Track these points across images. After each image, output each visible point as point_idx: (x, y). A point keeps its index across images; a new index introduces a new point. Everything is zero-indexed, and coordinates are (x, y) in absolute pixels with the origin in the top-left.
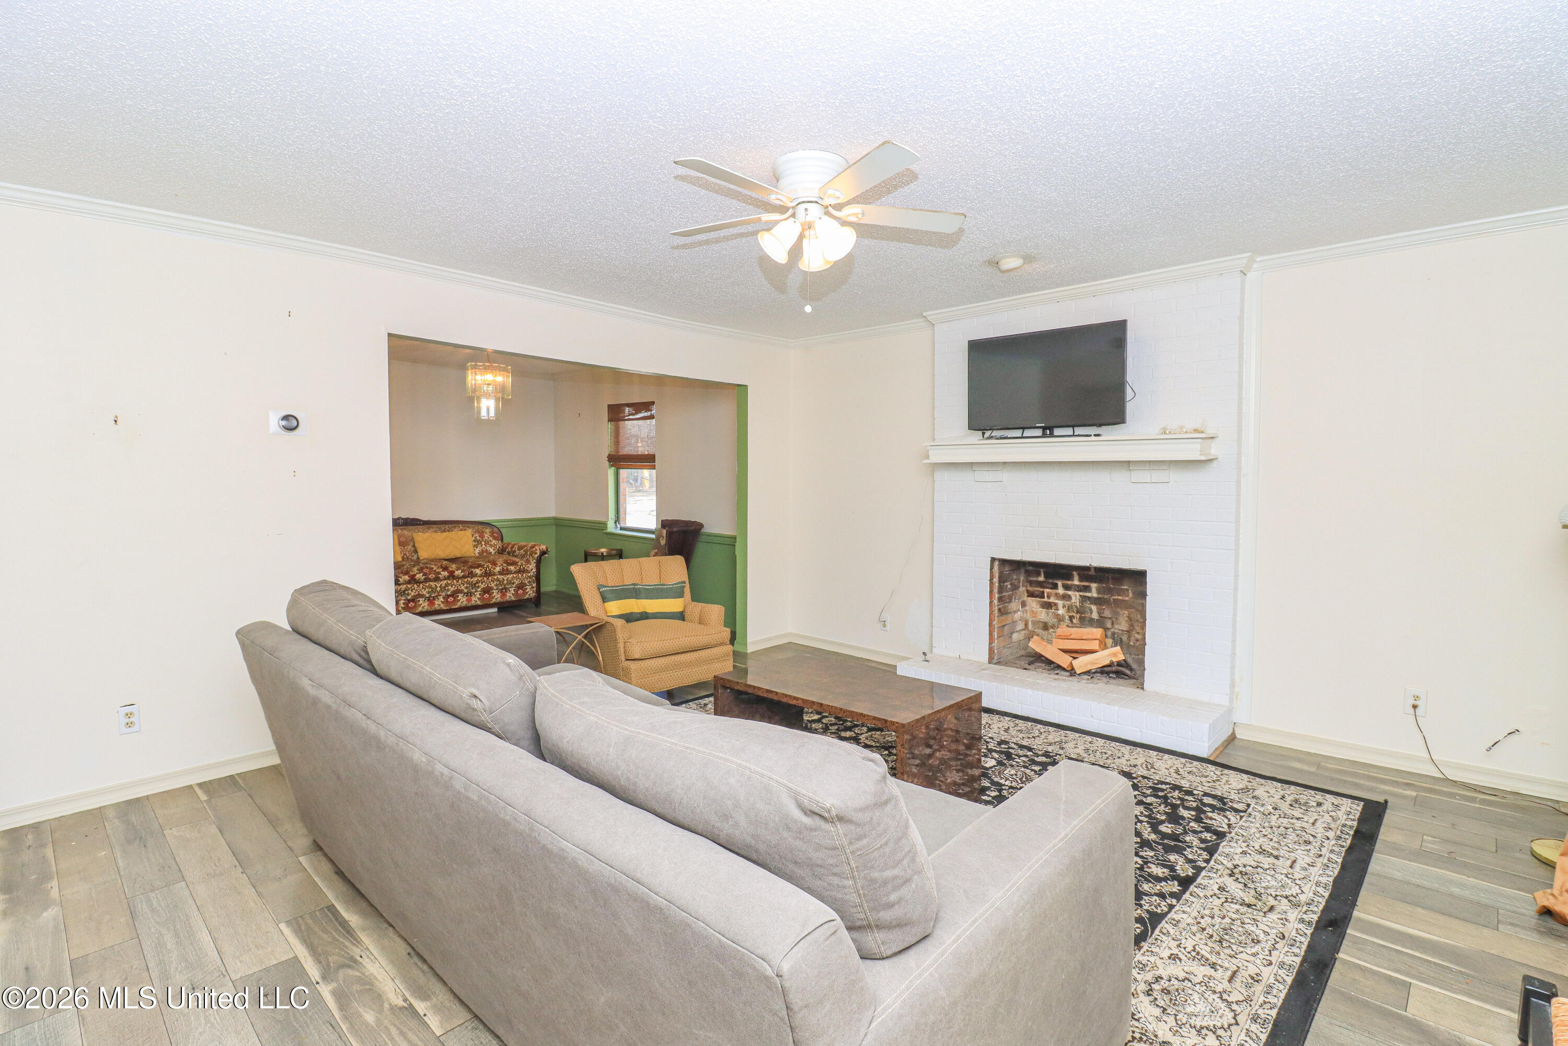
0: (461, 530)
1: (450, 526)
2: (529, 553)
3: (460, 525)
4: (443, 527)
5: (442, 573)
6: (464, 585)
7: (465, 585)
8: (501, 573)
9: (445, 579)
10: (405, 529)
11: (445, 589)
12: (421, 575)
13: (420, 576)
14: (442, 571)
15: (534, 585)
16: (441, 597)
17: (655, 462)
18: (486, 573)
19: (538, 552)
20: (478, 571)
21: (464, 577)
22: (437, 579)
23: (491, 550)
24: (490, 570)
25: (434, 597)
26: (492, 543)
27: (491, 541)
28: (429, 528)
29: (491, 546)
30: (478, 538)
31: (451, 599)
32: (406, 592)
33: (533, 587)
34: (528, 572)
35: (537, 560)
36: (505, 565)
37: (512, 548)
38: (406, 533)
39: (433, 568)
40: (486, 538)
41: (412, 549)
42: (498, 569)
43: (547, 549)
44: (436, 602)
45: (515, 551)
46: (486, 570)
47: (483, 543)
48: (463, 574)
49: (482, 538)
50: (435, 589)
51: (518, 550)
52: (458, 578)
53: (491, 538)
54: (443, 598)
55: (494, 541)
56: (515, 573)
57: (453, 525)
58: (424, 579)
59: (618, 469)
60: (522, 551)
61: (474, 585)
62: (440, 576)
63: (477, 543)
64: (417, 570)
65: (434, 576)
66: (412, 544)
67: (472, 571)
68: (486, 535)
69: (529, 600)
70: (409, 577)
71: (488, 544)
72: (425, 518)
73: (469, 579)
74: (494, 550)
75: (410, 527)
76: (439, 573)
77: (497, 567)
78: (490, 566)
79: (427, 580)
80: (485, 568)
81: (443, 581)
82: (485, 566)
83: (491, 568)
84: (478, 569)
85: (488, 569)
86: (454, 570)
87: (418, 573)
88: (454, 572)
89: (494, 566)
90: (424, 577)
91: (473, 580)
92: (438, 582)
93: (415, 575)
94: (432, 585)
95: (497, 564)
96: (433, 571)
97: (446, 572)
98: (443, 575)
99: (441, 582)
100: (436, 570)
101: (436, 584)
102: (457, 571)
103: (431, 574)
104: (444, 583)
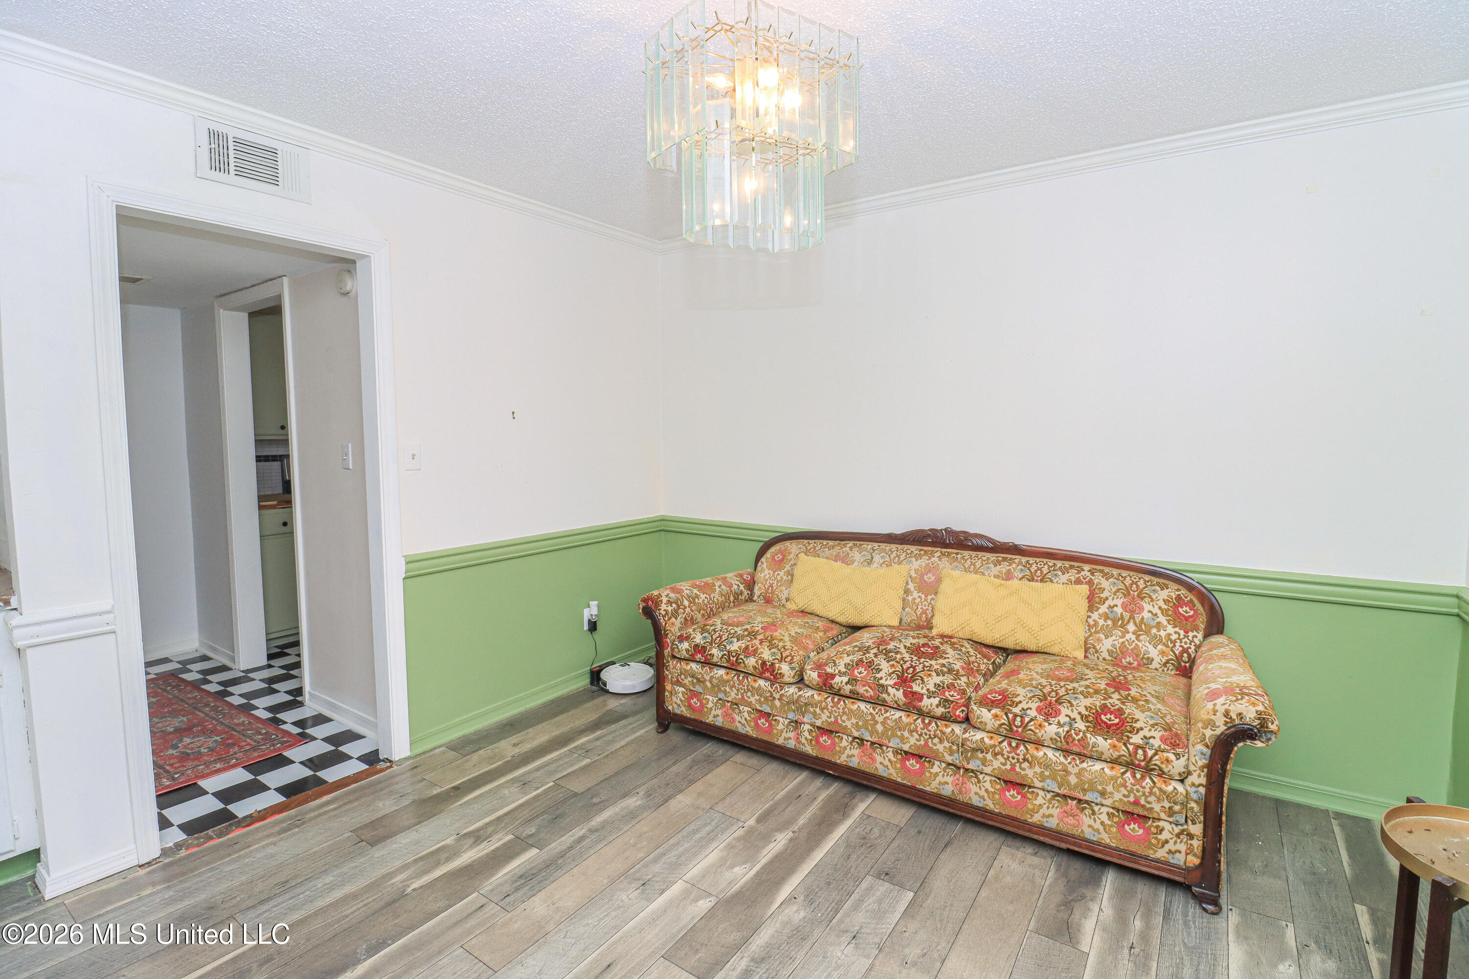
6: (943, 741)
7: (946, 744)
9: (897, 707)
11: (896, 736)
12: (847, 679)
15: (1196, 828)
16: (889, 749)
18: (1011, 731)
21: (944, 719)
22: (878, 702)
24: (1024, 726)
26: (1163, 633)
29: (1156, 641)
30: (1119, 610)
31: (914, 763)
33: (1191, 836)
34: (1169, 776)
40: (1146, 615)
46: (1011, 724)
47: (1131, 627)
48: (941, 709)
49: (1132, 612)
50: (874, 727)
53: (1162, 619)
54: (894, 753)
55: (1170, 629)
56: (1114, 761)
58: (852, 691)
61: (967, 750)
62: (887, 696)
65: (873, 693)
67: (972, 711)
68: (1147, 607)
71: (1147, 633)
73: (957, 729)
74: (1162, 653)
77: (1050, 724)
78: (1033, 713)
79: (854, 696)
80: (1011, 716)
81: (893, 713)
82: (1016, 710)
83: (1032, 720)
84: (989, 711)
85: (1018, 719)
86: (924, 691)
87: (841, 674)
88: (920, 697)
89: (1040, 718)
90: (849, 687)
91: (967, 735)
92: (881, 710)
93: (833, 676)
94: (863, 711)
95: (1058, 713)
96: (875, 678)
97: (902, 691)
98: (892, 696)
99: (886, 711)
100: (881, 678)
101: (874, 713)
102: (929, 697)
103: (864, 686)
104: (894, 717)
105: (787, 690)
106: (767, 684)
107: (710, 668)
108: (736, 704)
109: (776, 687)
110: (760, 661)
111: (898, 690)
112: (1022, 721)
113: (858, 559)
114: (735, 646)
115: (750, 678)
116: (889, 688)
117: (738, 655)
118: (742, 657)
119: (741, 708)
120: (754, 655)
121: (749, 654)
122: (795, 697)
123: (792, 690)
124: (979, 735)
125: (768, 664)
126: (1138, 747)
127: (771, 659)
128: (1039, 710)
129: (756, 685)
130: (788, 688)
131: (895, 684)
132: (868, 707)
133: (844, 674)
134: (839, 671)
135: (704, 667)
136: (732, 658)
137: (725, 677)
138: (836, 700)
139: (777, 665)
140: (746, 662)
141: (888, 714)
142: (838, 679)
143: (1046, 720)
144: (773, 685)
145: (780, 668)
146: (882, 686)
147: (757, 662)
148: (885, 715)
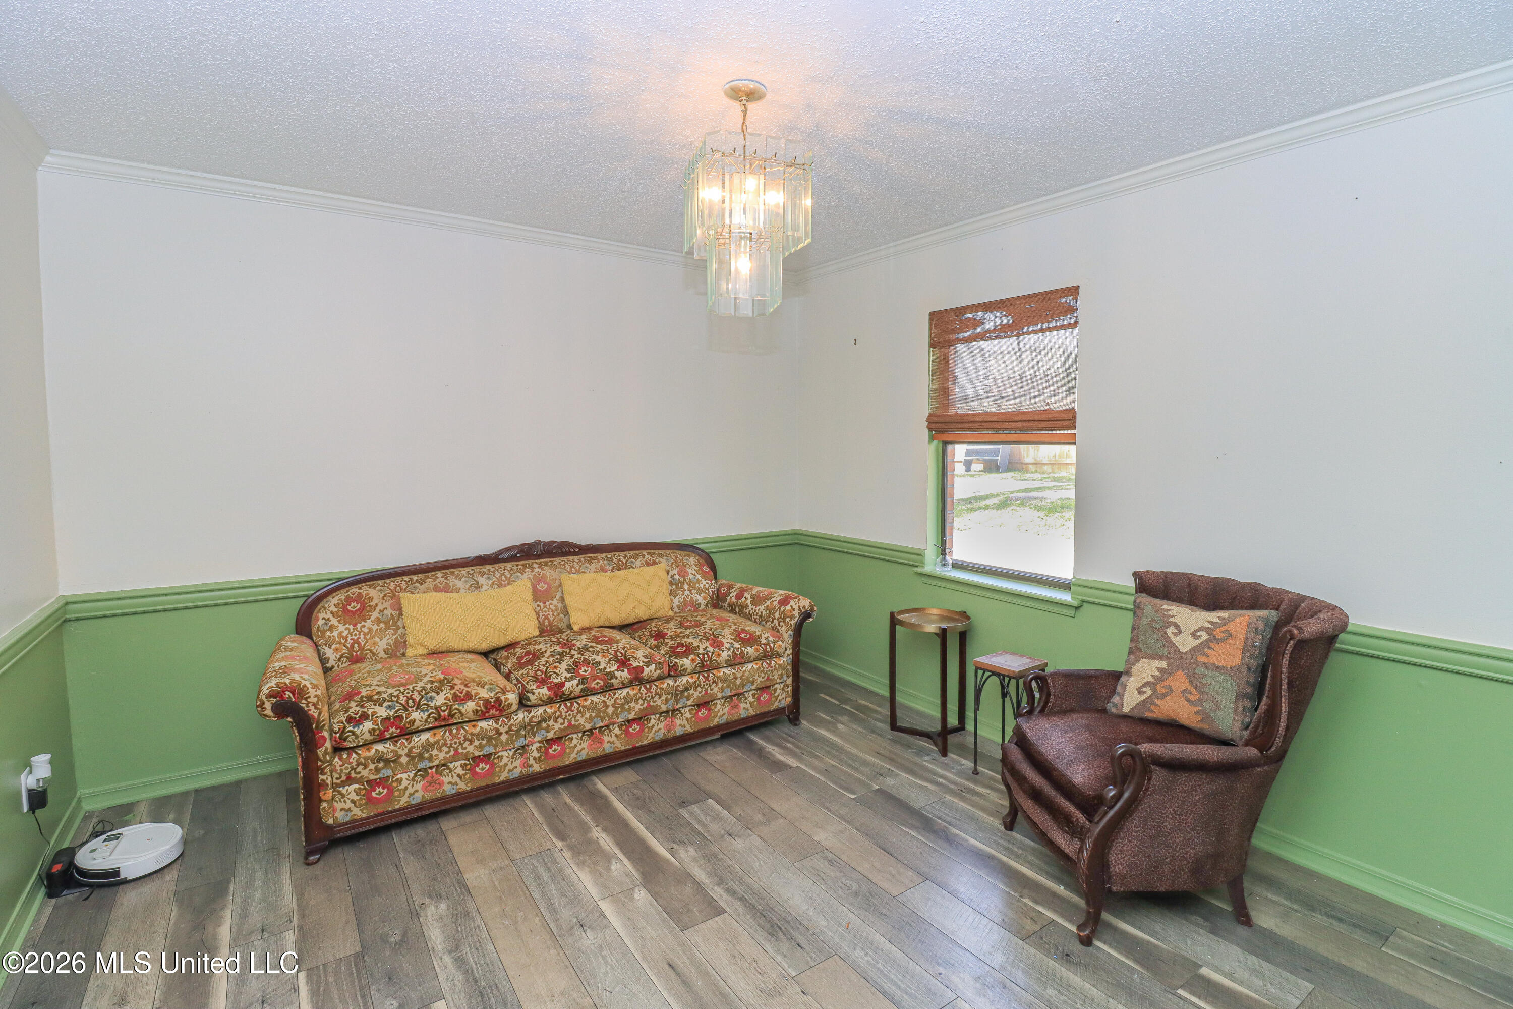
0: (648, 564)
1: (628, 554)
2: (777, 615)
3: (645, 553)
4: (616, 557)
5: (618, 674)
6: (660, 696)
7: (664, 697)
8: (730, 664)
9: (624, 686)
10: (546, 564)
11: (623, 710)
12: (575, 682)
13: (572, 686)
14: (618, 669)
15: (789, 681)
16: (616, 726)
17: (1075, 429)
18: (703, 666)
19: (796, 613)
20: (686, 663)
21: (660, 678)
22: (608, 688)
23: (700, 599)
24: (710, 659)
25: (601, 728)
26: (701, 585)
27: (698, 582)
28: (590, 561)
29: (700, 591)
30: (677, 577)
31: (635, 727)
32: (544, 725)
33: (787, 686)
34: (779, 655)
35: (795, 631)
36: (737, 645)
37: (739, 597)
38: (548, 572)
39: (599, 663)
40: (690, 575)
41: (560, 605)
42: (725, 655)
43: (812, 606)
44: (606, 739)
45: (747, 606)
46: (702, 660)
47: (686, 586)
48: (658, 672)
49: (684, 576)
50: (605, 712)
51: (753, 603)
52: (650, 681)
53: (698, 577)
54: (620, 727)
55: (704, 582)
56: (756, 659)
57: (632, 553)
58: (582, 690)
59: (945, 443)
60: (762, 608)
61: (678, 694)
62: (613, 681)
63: (675, 586)
64: (568, 671)
65: (602, 683)
66: (559, 595)
67: (676, 664)
68: (690, 571)
69: (780, 711)
70: (549, 689)
71: (694, 588)
72: (583, 542)
73: (670, 681)
74: (703, 598)
75: (557, 560)
76: (611, 675)
77: (723, 651)
78: (710, 649)
79: (587, 692)
80: (701, 656)
81: (620, 692)
82: (701, 651)
83: (713, 653)
84: (688, 659)
85: (706, 656)
86: (642, 664)
87: (568, 679)
88: (641, 669)
89: (717, 650)
90: (581, 687)
91: (678, 683)
92: (610, 694)
93: (562, 685)
94: (596, 703)
95: (722, 644)
96: (600, 670)
97: (626, 670)
98: (619, 678)
99: (615, 694)
100: (605, 668)
101: (605, 699)
102: (648, 666)
103: (595, 680)
104: (622, 696)
105: (515, 718)
106: (490, 723)
107: (407, 739)
108: (444, 765)
109: (503, 720)
110: (481, 702)
111: (623, 671)
112: (708, 656)
113: (462, 587)
114: (440, 700)
115: (467, 727)
116: (616, 673)
117: (450, 708)
118: (456, 706)
119: (451, 766)
120: (471, 699)
121: (463, 700)
122: (527, 720)
123: (521, 716)
124: (684, 679)
125: (492, 700)
126: (766, 645)
127: (492, 695)
128: (712, 646)
129: (478, 729)
130: (516, 715)
131: (618, 667)
132: (599, 697)
133: (572, 678)
134: (566, 678)
135: (397, 741)
136: (442, 714)
137: (432, 740)
138: (569, 704)
139: (503, 698)
140: (463, 711)
141: (617, 695)
142: (568, 685)
143: (720, 650)
144: (498, 720)
145: (507, 699)
146: (610, 673)
147: (477, 704)
148: (615, 697)
